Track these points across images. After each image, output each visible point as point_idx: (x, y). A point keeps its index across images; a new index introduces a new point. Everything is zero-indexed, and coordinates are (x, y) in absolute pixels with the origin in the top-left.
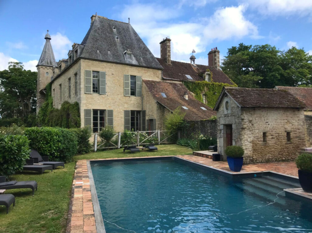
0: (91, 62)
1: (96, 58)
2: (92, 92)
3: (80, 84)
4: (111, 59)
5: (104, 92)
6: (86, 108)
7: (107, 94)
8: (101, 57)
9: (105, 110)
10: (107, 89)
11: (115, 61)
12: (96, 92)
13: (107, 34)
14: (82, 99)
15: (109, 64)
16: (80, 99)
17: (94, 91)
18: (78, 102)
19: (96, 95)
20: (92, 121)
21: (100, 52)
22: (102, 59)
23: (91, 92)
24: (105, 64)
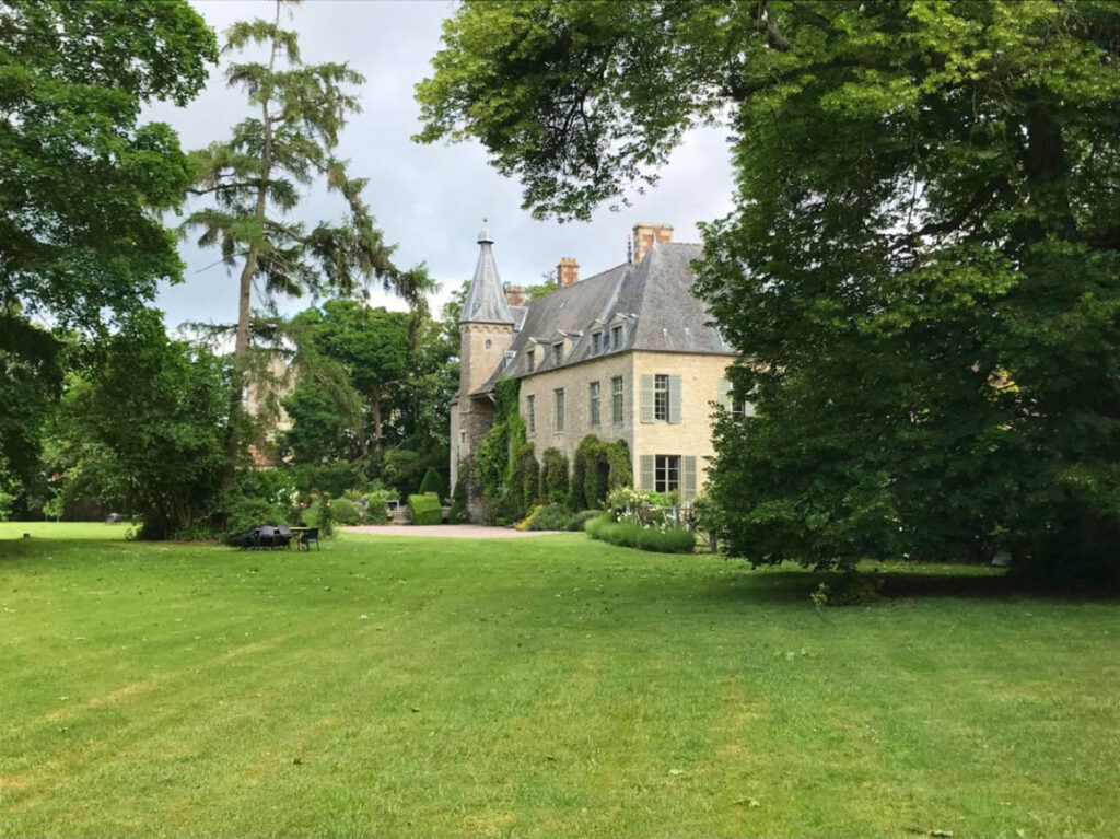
0: (653, 356)
1: (662, 349)
2: (654, 419)
3: (631, 403)
4: (692, 347)
5: (679, 419)
6: (643, 454)
7: (683, 421)
8: (671, 343)
9: (680, 456)
10: (684, 413)
11: (701, 349)
12: (663, 418)
13: (680, 283)
14: (635, 434)
15: (688, 357)
16: (630, 433)
17: (657, 416)
18: (625, 439)
19: (662, 424)
20: (655, 481)
21: (669, 332)
22: (673, 349)
23: (651, 418)
24: (679, 358)
